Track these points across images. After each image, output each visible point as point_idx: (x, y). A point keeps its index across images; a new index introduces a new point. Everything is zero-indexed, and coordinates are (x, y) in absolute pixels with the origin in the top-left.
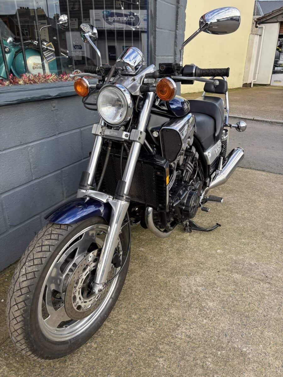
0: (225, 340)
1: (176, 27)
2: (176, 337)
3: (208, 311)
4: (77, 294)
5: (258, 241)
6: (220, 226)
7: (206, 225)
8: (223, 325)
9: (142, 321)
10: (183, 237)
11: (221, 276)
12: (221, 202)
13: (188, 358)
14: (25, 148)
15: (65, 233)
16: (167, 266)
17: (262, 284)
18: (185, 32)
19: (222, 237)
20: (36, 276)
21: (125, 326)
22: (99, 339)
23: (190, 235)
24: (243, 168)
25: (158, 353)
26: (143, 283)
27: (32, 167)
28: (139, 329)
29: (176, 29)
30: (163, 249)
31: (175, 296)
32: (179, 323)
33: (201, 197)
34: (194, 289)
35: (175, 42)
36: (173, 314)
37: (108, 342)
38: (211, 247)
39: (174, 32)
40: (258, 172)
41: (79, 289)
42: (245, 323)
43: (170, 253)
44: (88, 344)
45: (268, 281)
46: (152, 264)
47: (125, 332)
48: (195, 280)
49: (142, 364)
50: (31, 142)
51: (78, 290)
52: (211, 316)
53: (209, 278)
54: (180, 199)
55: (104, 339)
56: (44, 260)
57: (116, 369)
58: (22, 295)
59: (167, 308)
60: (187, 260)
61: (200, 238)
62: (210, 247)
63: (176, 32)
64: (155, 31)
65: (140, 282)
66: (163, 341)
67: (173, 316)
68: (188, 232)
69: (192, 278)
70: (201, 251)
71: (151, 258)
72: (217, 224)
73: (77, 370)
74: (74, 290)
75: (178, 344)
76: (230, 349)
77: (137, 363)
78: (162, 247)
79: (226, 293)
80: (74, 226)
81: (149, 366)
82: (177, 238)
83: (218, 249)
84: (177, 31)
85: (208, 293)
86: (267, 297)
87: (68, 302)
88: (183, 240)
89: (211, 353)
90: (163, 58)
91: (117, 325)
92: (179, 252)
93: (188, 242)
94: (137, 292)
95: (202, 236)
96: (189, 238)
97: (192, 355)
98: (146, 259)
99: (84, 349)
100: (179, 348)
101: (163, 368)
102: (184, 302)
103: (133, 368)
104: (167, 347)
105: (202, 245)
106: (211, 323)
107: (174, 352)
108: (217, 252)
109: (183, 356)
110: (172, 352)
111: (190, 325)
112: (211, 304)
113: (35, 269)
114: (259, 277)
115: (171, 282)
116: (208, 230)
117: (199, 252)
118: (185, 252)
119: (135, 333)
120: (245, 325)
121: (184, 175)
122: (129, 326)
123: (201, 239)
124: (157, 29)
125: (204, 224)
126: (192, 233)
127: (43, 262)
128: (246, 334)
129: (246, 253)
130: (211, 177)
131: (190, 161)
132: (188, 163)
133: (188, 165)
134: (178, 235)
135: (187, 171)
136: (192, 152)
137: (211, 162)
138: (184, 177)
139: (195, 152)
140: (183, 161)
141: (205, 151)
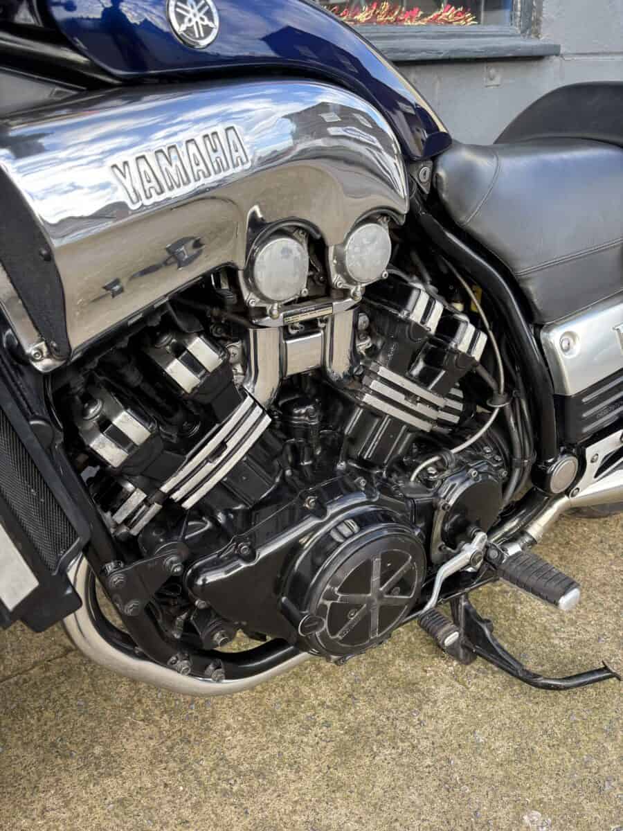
6: (614, 675)
7: (565, 646)
10: (421, 674)
12: (556, 604)
16: (247, 804)
19: (600, 737)
23: (455, 676)
33: (466, 547)
38: (507, 781)
43: (311, 737)
54: (252, 557)
60: (352, 806)
61: (489, 707)
62: (507, 777)
68: (458, 659)
71: (228, 728)
72: (604, 665)
82: (392, 669)
83: (539, 804)
88: (411, 687)
92: (351, 744)
93: (427, 708)
95: (508, 697)
96: (442, 690)
105: (477, 748)
108: (521, 821)
116: (542, 681)
118: (375, 755)
121: (348, 430)
123: (490, 715)
125: (556, 642)
126: (471, 669)
130: (590, 452)
131: (393, 367)
132: (374, 375)
133: (375, 385)
134: (409, 657)
135: (372, 413)
136: (407, 322)
137: (573, 386)
138: (353, 440)
139: (432, 324)
140: (355, 356)
141: (549, 329)
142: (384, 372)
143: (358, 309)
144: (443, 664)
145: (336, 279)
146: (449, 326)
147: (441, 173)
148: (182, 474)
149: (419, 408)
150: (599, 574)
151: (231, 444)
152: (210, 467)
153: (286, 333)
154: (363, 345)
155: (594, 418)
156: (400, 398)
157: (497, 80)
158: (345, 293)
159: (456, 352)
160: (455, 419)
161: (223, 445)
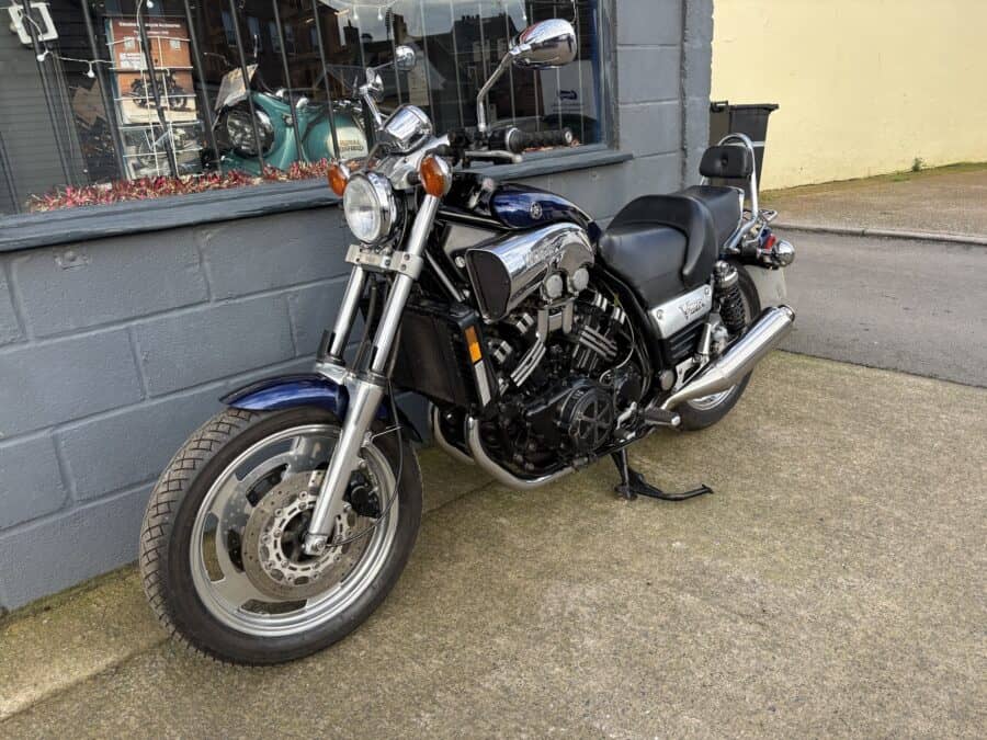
0: (580, 710)
1: (684, 35)
2: (479, 685)
3: (575, 654)
4: (270, 546)
5: (795, 536)
6: (710, 491)
8: (592, 683)
9: (428, 646)
10: (609, 507)
11: (649, 593)
13: (481, 724)
14: (279, 296)
15: (245, 426)
16: (538, 559)
17: (741, 623)
18: (712, 43)
20: (183, 487)
21: (389, 648)
22: (334, 661)
24: (872, 367)
25: (427, 705)
26: (469, 582)
27: (294, 333)
28: (414, 658)
29: (684, 39)
30: (548, 525)
31: (522, 614)
32: (499, 663)
34: (571, 608)
35: (682, 68)
36: (499, 645)
37: (346, 668)
38: (661, 535)
39: (678, 48)
40: (912, 379)
41: (276, 536)
42: (646, 690)
43: (559, 536)
44: (311, 665)
45: (762, 620)
46: (508, 551)
47: (386, 658)
48: (583, 592)
49: (388, 714)
50: (294, 285)
51: (273, 539)
52: (576, 663)
53: (618, 594)
54: (546, 403)
55: (341, 662)
56: (198, 463)
57: (338, 712)
58: (158, 515)
59: (491, 633)
60: (590, 553)
61: (648, 514)
63: (682, 46)
64: (616, 51)
65: (464, 579)
66: (449, 686)
67: (494, 649)
68: (626, 498)
69: (579, 588)
70: (633, 540)
71: (513, 538)
72: (704, 487)
73: (271, 700)
74: (262, 536)
75: (475, 697)
76: (580, 728)
77: (380, 711)
78: (549, 521)
79: (638, 627)
80: (264, 417)
81: (399, 720)
82: (593, 507)
83: (678, 540)
84: (686, 44)
85: (596, 621)
86: (735, 651)
87: (248, 555)
88: (605, 512)
89: (532, 726)
90: (643, 108)
91: (377, 644)
92: (582, 534)
93: (616, 518)
94: (449, 596)
96: (622, 511)
97: (492, 722)
98: (501, 541)
99: (299, 669)
100: (474, 703)
101: (423, 730)
102: (533, 629)
103: (368, 717)
104: (451, 698)
105: (645, 528)
106: (568, 674)
107: (461, 708)
108: (671, 546)
109: (475, 718)
110: (456, 709)
111: (521, 671)
112: (590, 642)
113: (182, 475)
114: (743, 610)
115: (528, 589)
117: (626, 541)
118: (594, 536)
119: (403, 663)
120: (644, 694)
121: (574, 355)
122: (399, 651)
123: (649, 516)
124: (619, 48)
127: (197, 467)
128: (635, 710)
129: (744, 556)
130: (678, 368)
131: (591, 326)
132: (583, 329)
133: (584, 333)
134: (600, 502)
135: (583, 347)
136: (595, 306)
137: (665, 333)
138: (576, 360)
139: (604, 307)
140: (573, 325)
141: (651, 308)
142: (587, 328)
143: (575, 302)
144: (620, 502)
145: (570, 290)
146: (610, 310)
147: (601, 246)
148: (519, 369)
149: (601, 345)
150: (698, 458)
151: (534, 358)
152: (527, 367)
153: (551, 313)
154: (576, 318)
155: (677, 351)
156: (593, 339)
157: (598, 177)
158: (571, 295)
159: (614, 320)
160: (614, 354)
161: (531, 359)
